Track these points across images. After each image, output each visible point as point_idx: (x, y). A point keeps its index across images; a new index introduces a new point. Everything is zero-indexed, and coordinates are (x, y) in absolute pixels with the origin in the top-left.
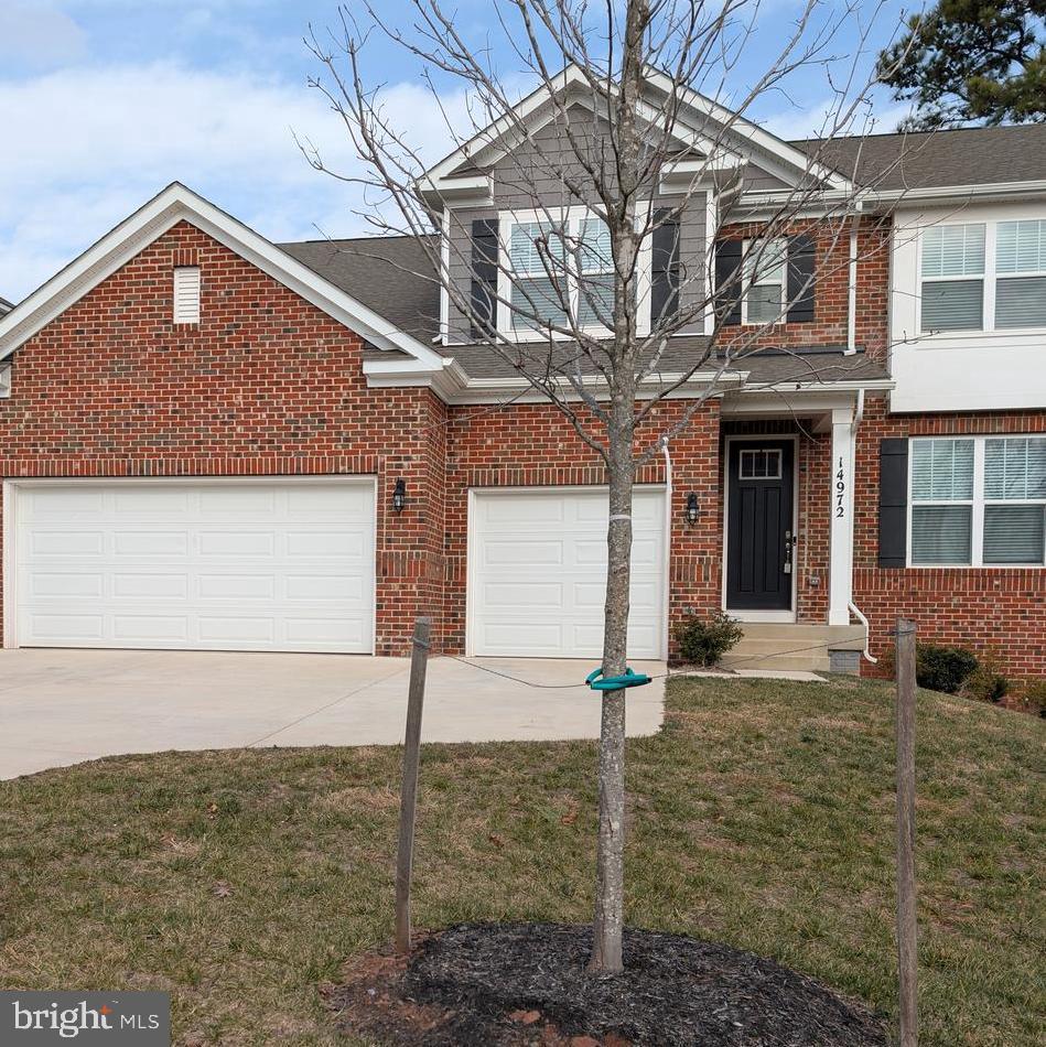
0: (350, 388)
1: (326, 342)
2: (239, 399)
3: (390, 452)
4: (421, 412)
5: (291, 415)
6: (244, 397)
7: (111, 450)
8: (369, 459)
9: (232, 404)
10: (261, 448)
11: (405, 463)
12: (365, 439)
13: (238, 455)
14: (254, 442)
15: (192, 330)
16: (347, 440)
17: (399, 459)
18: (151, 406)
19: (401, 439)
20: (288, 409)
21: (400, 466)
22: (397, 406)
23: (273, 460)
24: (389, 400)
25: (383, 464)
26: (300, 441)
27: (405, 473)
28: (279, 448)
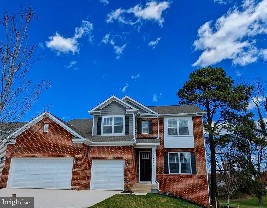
0: (71, 143)
1: (67, 136)
2: (52, 145)
3: (76, 154)
4: (82, 147)
5: (60, 147)
6: (53, 144)
7: (30, 153)
8: (72, 155)
9: (51, 145)
10: (55, 153)
11: (78, 156)
12: (72, 152)
13: (51, 154)
14: (54, 152)
15: (46, 133)
16: (69, 152)
17: (77, 155)
18: (38, 146)
19: (78, 151)
20: (60, 146)
21: (77, 156)
22: (78, 146)
23: (56, 155)
24: (77, 145)
25: (74, 156)
26: (61, 152)
27: (78, 157)
28: (58, 153)
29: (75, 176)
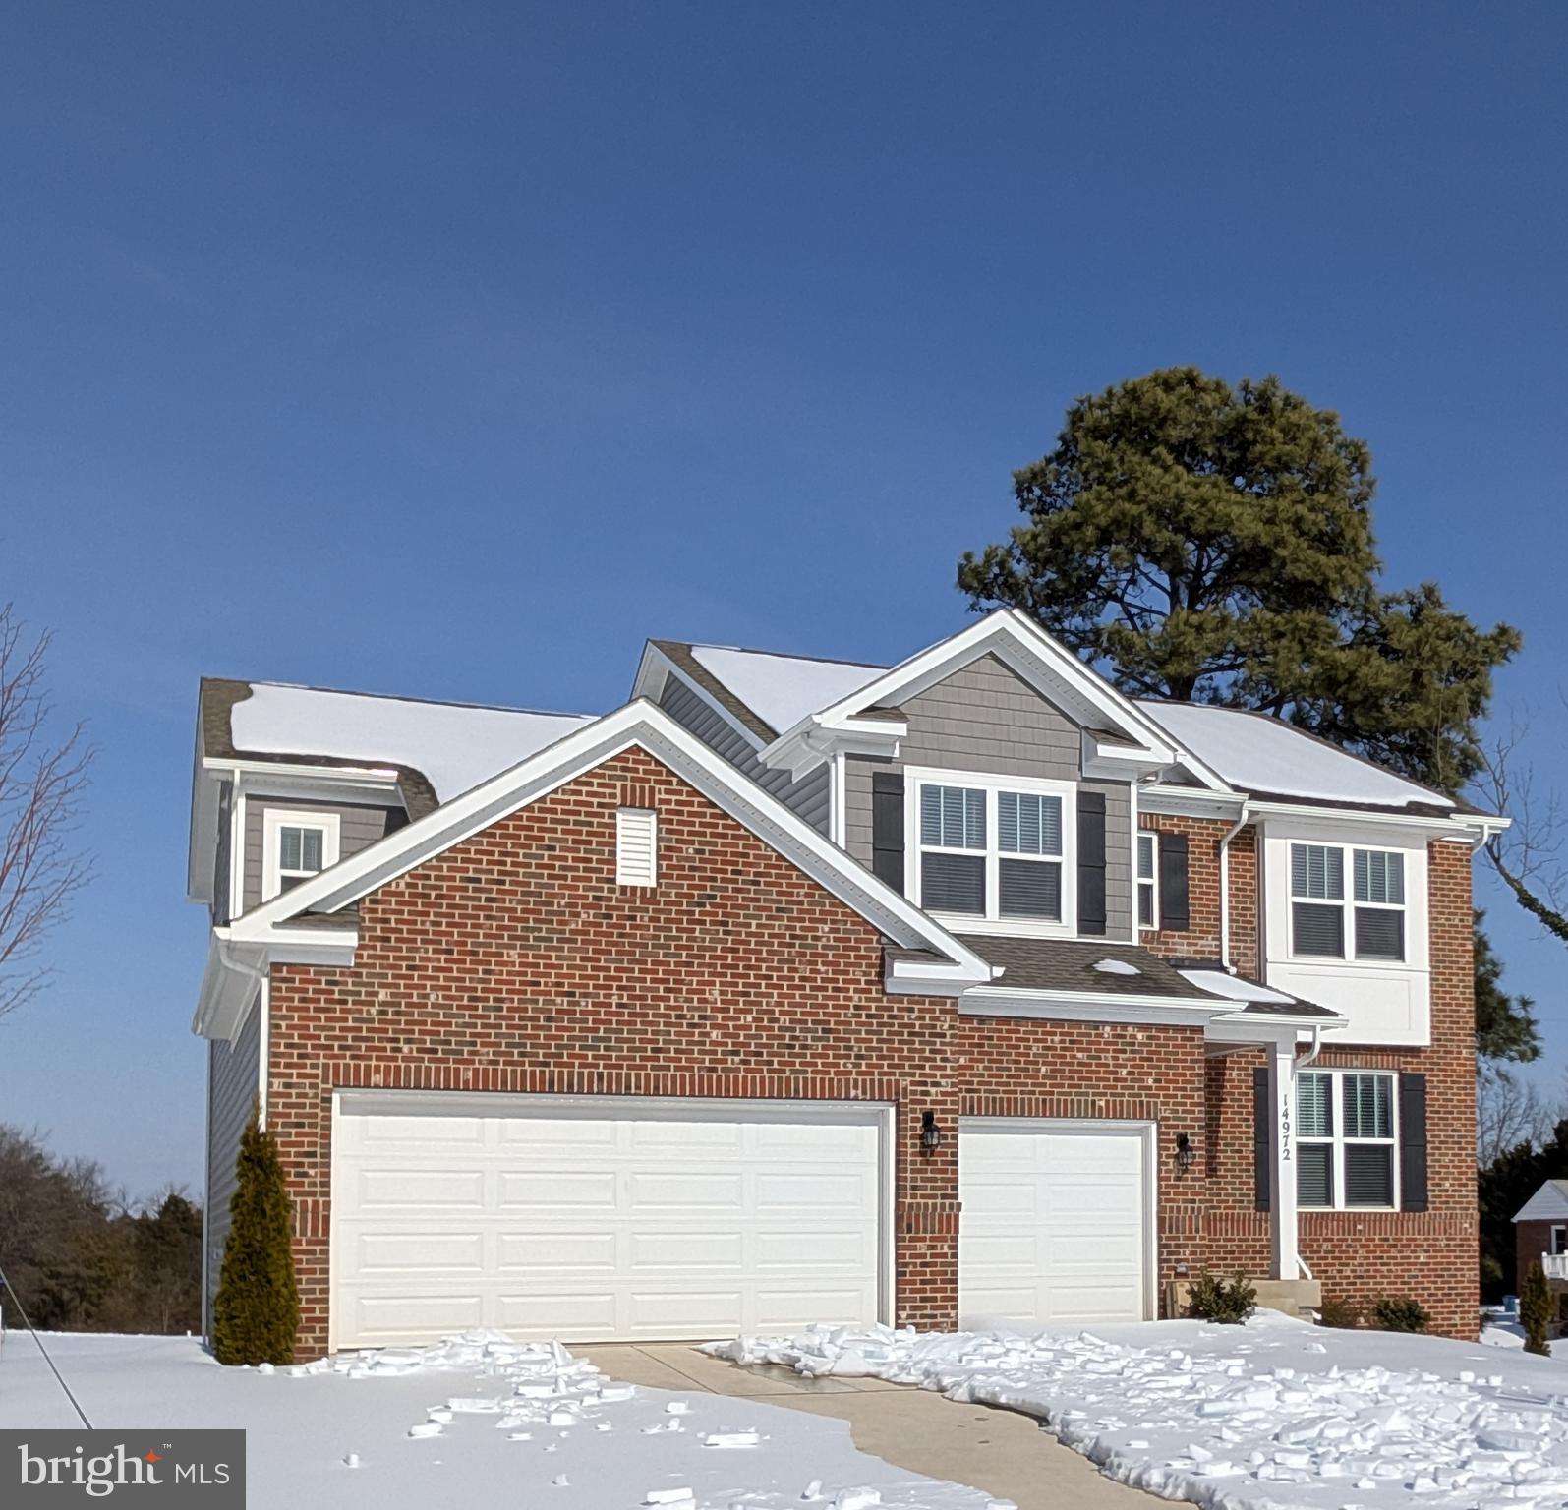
0: (863, 991)
1: (832, 931)
2: (714, 994)
3: (913, 1075)
4: (951, 1028)
5: (785, 1021)
6: (722, 993)
7: (522, 1054)
8: (889, 1082)
9: (705, 1001)
10: (744, 1062)
11: (933, 1090)
12: (881, 1057)
13: (713, 1070)
14: (736, 1053)
15: (648, 896)
16: (859, 1057)
17: (925, 1084)
18: (585, 995)
19: (927, 1059)
20: (781, 1013)
21: (927, 1093)
22: (922, 1018)
23: (762, 1079)
24: (911, 1010)
25: (905, 1089)
26: (798, 1055)
27: (933, 1102)
28: (770, 1063)
29: (924, 1239)
